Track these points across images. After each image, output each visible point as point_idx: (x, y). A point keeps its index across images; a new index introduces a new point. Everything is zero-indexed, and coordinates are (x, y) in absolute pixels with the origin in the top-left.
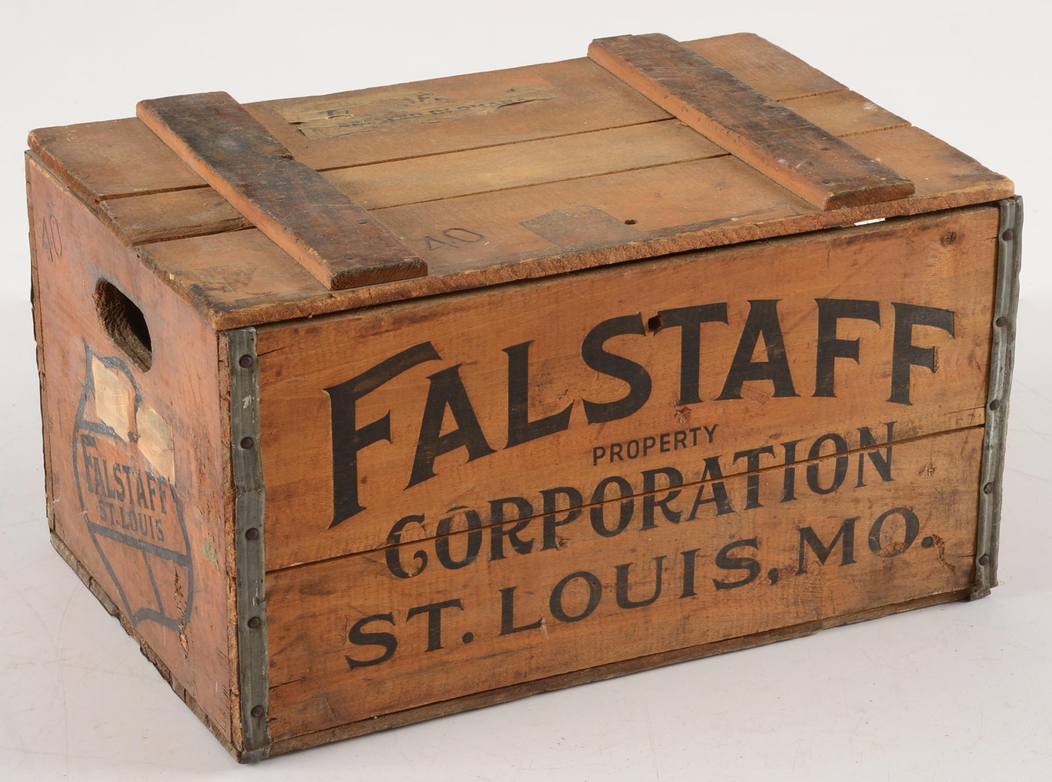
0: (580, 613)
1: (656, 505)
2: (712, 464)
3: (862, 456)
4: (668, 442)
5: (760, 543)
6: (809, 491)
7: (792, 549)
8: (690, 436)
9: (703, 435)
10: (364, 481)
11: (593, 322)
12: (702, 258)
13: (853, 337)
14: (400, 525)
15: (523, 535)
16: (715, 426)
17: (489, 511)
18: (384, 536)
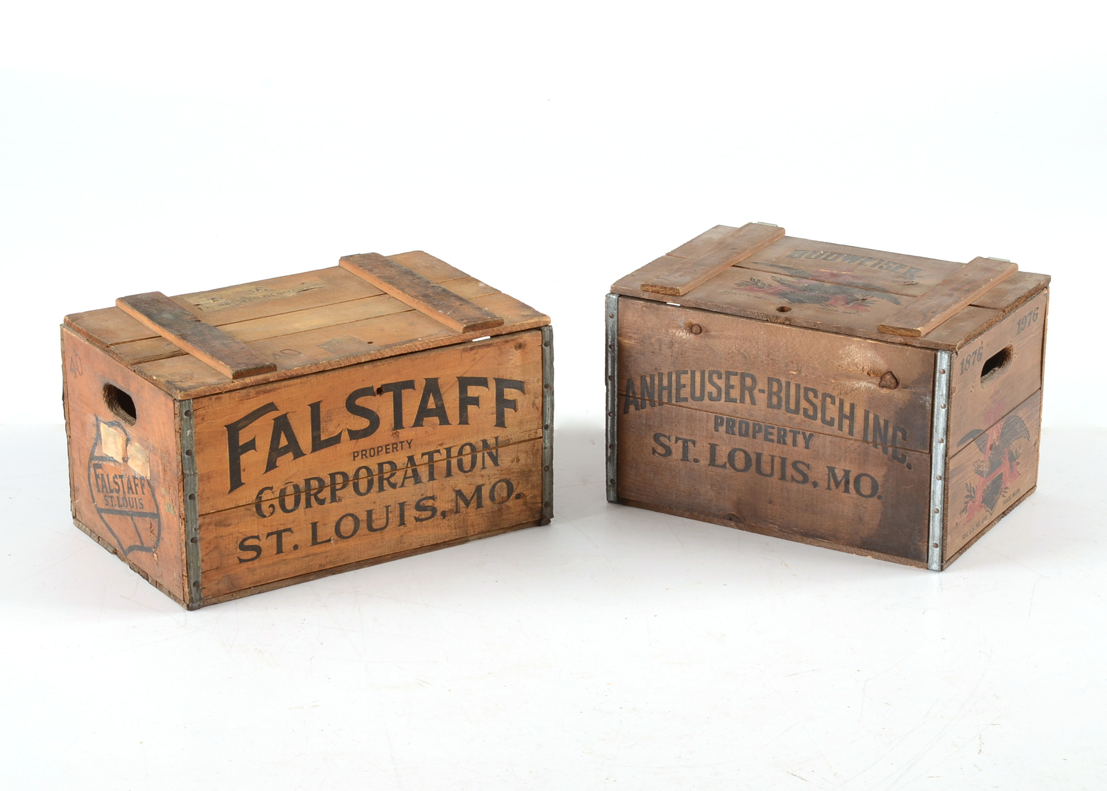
0: (349, 534)
1: (384, 480)
2: (411, 459)
3: (483, 454)
4: (389, 449)
5: (436, 498)
6: (459, 472)
7: (452, 501)
8: (400, 445)
9: (406, 445)
10: (244, 470)
11: (350, 391)
12: (401, 359)
13: (476, 395)
14: (261, 492)
15: (320, 496)
16: (411, 440)
17: (304, 484)
18: (255, 497)
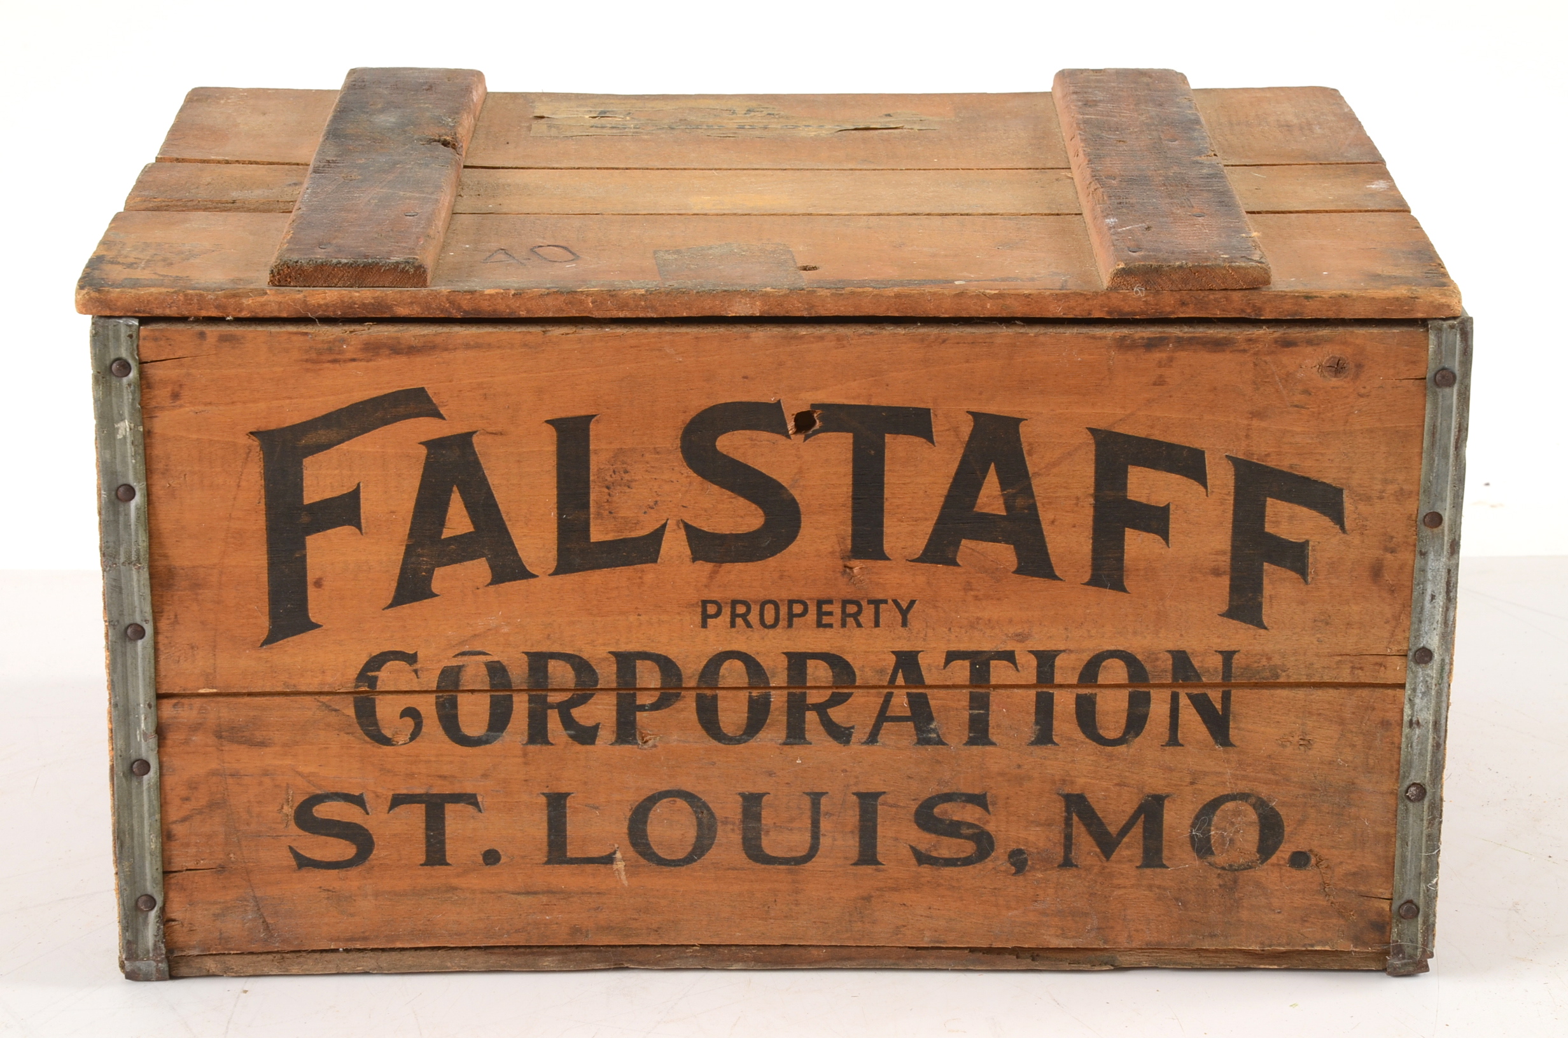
0: (681, 855)
1: (809, 709)
2: (907, 662)
3: (1175, 698)
4: (830, 614)
5: (994, 804)
6: (1080, 736)
7: (1048, 824)
8: (868, 612)
9: (889, 614)
10: (318, 584)
11: (699, 403)
12: (889, 330)
13: (1158, 499)
14: (377, 662)
15: (582, 714)
16: (912, 602)
17: (526, 667)
18: (353, 673)
